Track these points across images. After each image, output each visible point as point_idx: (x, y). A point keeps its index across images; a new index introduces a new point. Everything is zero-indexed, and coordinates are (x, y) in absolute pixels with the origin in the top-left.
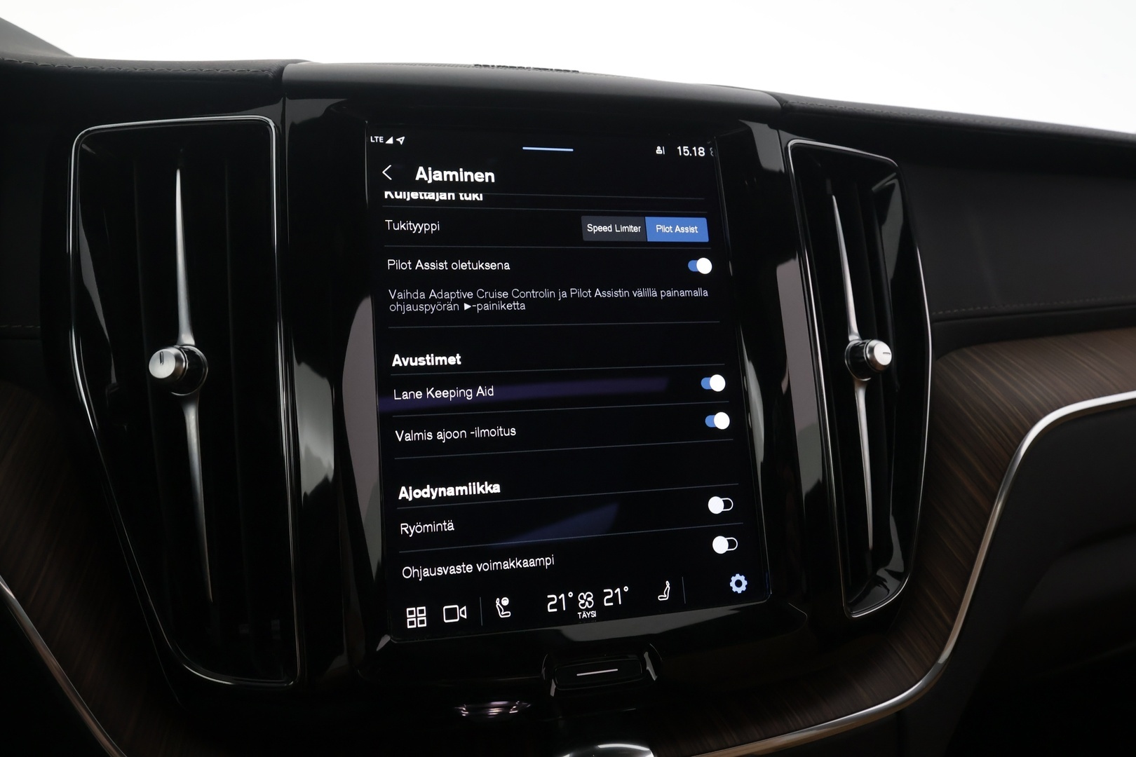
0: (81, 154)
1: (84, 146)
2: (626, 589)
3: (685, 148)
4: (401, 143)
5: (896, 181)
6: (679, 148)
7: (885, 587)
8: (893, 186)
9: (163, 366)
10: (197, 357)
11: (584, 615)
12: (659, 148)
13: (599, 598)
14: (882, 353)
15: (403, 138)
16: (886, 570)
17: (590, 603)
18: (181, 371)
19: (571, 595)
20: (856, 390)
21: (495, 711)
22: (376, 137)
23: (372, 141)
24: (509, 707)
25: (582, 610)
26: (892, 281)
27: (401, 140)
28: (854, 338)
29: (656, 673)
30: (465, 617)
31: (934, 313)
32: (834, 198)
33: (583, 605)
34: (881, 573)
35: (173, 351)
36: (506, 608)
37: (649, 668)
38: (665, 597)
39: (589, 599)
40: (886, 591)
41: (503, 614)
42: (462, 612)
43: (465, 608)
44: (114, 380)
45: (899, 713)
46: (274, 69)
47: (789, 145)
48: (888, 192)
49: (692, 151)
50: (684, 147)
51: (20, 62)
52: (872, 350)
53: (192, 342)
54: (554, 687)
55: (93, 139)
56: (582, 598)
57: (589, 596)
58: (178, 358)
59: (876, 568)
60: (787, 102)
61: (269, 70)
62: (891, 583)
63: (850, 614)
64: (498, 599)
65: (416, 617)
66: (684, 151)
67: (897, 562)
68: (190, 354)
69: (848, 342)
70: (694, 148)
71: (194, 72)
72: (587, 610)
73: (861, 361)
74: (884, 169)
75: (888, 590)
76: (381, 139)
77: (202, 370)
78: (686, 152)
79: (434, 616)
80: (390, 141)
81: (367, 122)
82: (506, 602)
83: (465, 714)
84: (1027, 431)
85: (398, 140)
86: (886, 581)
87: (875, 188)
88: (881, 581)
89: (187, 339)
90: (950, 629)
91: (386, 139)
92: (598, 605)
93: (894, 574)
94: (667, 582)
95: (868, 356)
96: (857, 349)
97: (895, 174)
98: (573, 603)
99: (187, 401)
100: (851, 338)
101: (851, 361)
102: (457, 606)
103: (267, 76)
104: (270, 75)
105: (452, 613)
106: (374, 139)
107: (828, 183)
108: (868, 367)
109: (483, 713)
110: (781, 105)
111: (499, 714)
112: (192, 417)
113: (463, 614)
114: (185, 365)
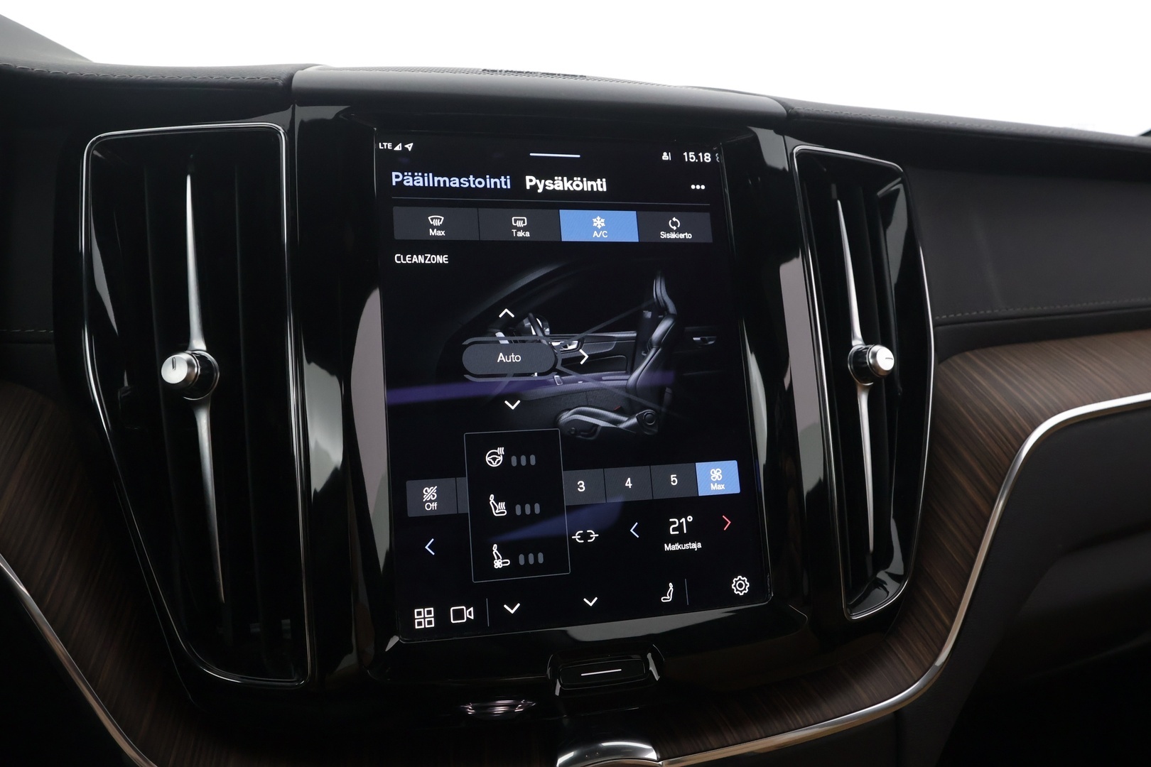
0: (93, 161)
1: (96, 153)
3: (692, 154)
4: (410, 149)
5: (900, 186)
6: (685, 154)
7: (885, 589)
8: (898, 190)
9: (175, 371)
10: (209, 362)
12: (665, 154)
14: (885, 359)
15: (412, 144)
16: (886, 572)
18: (193, 377)
20: (858, 394)
21: (500, 710)
22: (385, 144)
23: (380, 147)
24: (515, 706)
26: (896, 285)
27: (409, 147)
28: (857, 343)
29: (659, 673)
30: (472, 617)
31: (937, 318)
32: (839, 203)
34: (882, 575)
35: (184, 356)
37: (652, 668)
38: (668, 598)
40: (885, 593)
43: (472, 609)
44: (126, 384)
45: (897, 714)
46: (284, 77)
47: (795, 151)
48: (893, 196)
49: (698, 157)
50: (690, 153)
51: (33, 69)
52: (874, 355)
53: (204, 348)
54: (558, 686)
55: (103, 145)
58: (190, 364)
59: (876, 571)
60: (793, 109)
61: (279, 78)
62: (892, 586)
63: (850, 615)
65: (424, 618)
66: (690, 156)
67: (897, 565)
68: (202, 359)
69: (851, 347)
70: (700, 154)
71: (205, 80)
73: (864, 366)
74: (890, 174)
75: (888, 593)
76: (390, 145)
77: (213, 375)
78: (692, 158)
79: (441, 617)
80: (398, 148)
81: (375, 129)
83: (471, 712)
84: (1027, 435)
85: (406, 146)
86: (886, 584)
87: (880, 193)
88: (881, 584)
89: (198, 344)
90: (948, 630)
91: (394, 146)
93: (894, 576)
94: (671, 585)
95: (871, 361)
96: (860, 354)
97: (899, 179)
99: (199, 405)
100: (854, 343)
101: (854, 367)
102: (464, 608)
103: (277, 84)
104: (280, 82)
105: (459, 614)
106: (383, 146)
107: (834, 187)
108: (870, 372)
109: (489, 711)
110: (787, 111)
111: (505, 713)
112: (203, 421)
113: (470, 614)
114: (197, 370)
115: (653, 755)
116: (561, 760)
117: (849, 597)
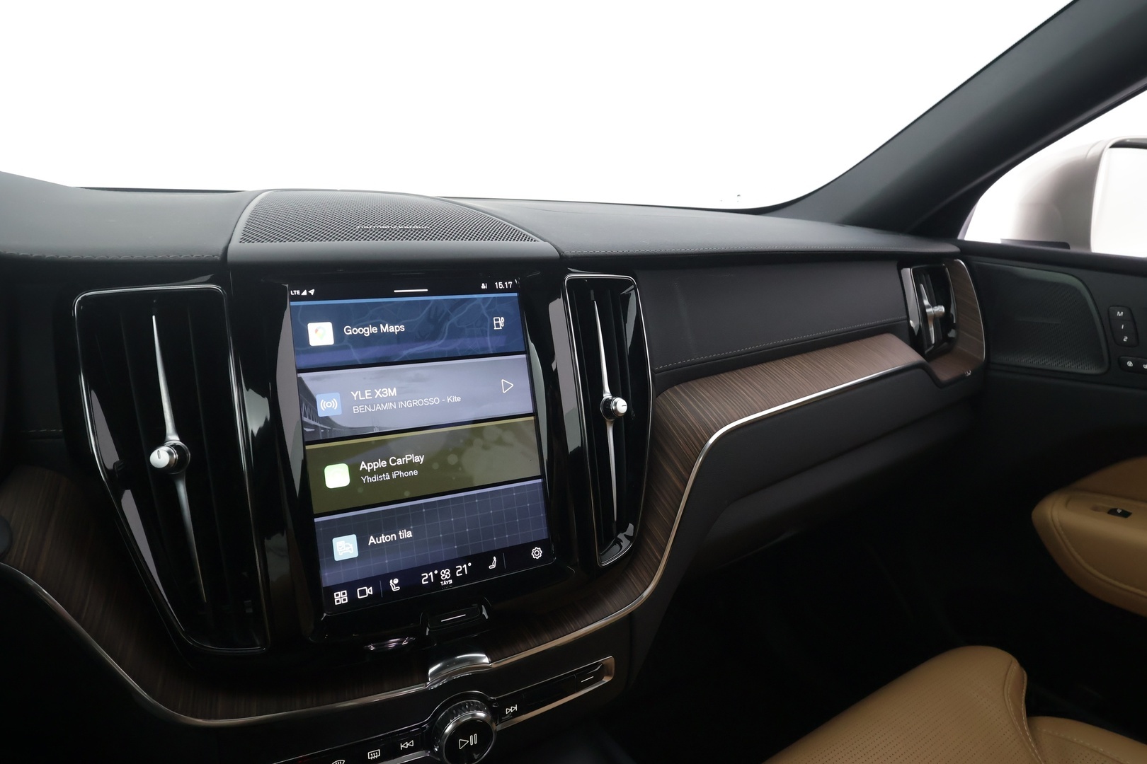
0: (82, 310)
2: (470, 564)
3: (500, 283)
4: (312, 294)
6: (496, 284)
9: (161, 457)
10: (183, 448)
11: (445, 583)
12: (483, 284)
13: (453, 573)
14: (621, 405)
15: (313, 290)
16: (623, 534)
17: (448, 575)
18: (174, 462)
19: (436, 572)
20: (608, 428)
21: (392, 645)
22: (295, 291)
24: (402, 642)
25: (443, 581)
27: (312, 292)
28: (607, 395)
29: (488, 614)
30: (371, 593)
31: (653, 369)
32: (595, 303)
33: (444, 577)
34: (621, 536)
35: (165, 448)
36: (396, 585)
37: (484, 613)
38: (493, 566)
39: (448, 573)
41: (394, 589)
42: (369, 591)
43: (371, 588)
45: (631, 616)
46: (220, 253)
47: (566, 278)
48: (628, 296)
49: (504, 285)
52: (616, 404)
53: (178, 439)
54: (428, 630)
55: (90, 300)
56: (443, 573)
57: (447, 571)
58: (170, 453)
59: (618, 533)
60: (563, 253)
61: (218, 255)
62: (625, 543)
63: (600, 564)
64: (391, 581)
65: (341, 598)
66: (500, 285)
68: (175, 446)
69: (603, 398)
70: (506, 283)
72: (447, 580)
73: (610, 411)
74: (627, 284)
75: (621, 547)
76: (298, 292)
77: (187, 457)
78: (501, 287)
79: (352, 596)
80: (305, 293)
81: (288, 284)
82: (396, 581)
83: (372, 648)
85: (310, 292)
86: (622, 541)
87: (621, 294)
88: (619, 542)
89: (173, 438)
91: (301, 292)
92: (453, 576)
93: (627, 537)
94: (495, 558)
95: (614, 408)
96: (608, 402)
97: (632, 286)
98: (437, 577)
99: (178, 477)
100: (604, 395)
101: (605, 410)
102: (366, 588)
104: (218, 258)
105: (363, 592)
106: (293, 293)
107: (592, 292)
108: (613, 414)
109: (385, 646)
110: (560, 254)
111: (396, 646)
112: (182, 490)
113: (370, 591)
114: (176, 456)
115: (486, 660)
116: (431, 671)
117: (600, 550)
